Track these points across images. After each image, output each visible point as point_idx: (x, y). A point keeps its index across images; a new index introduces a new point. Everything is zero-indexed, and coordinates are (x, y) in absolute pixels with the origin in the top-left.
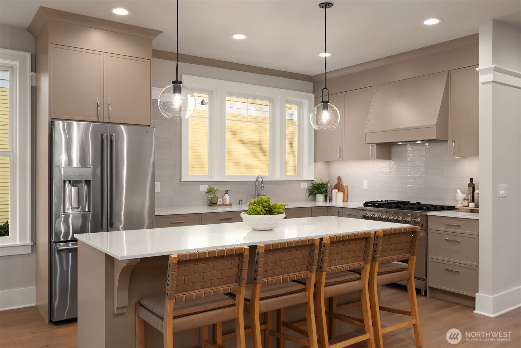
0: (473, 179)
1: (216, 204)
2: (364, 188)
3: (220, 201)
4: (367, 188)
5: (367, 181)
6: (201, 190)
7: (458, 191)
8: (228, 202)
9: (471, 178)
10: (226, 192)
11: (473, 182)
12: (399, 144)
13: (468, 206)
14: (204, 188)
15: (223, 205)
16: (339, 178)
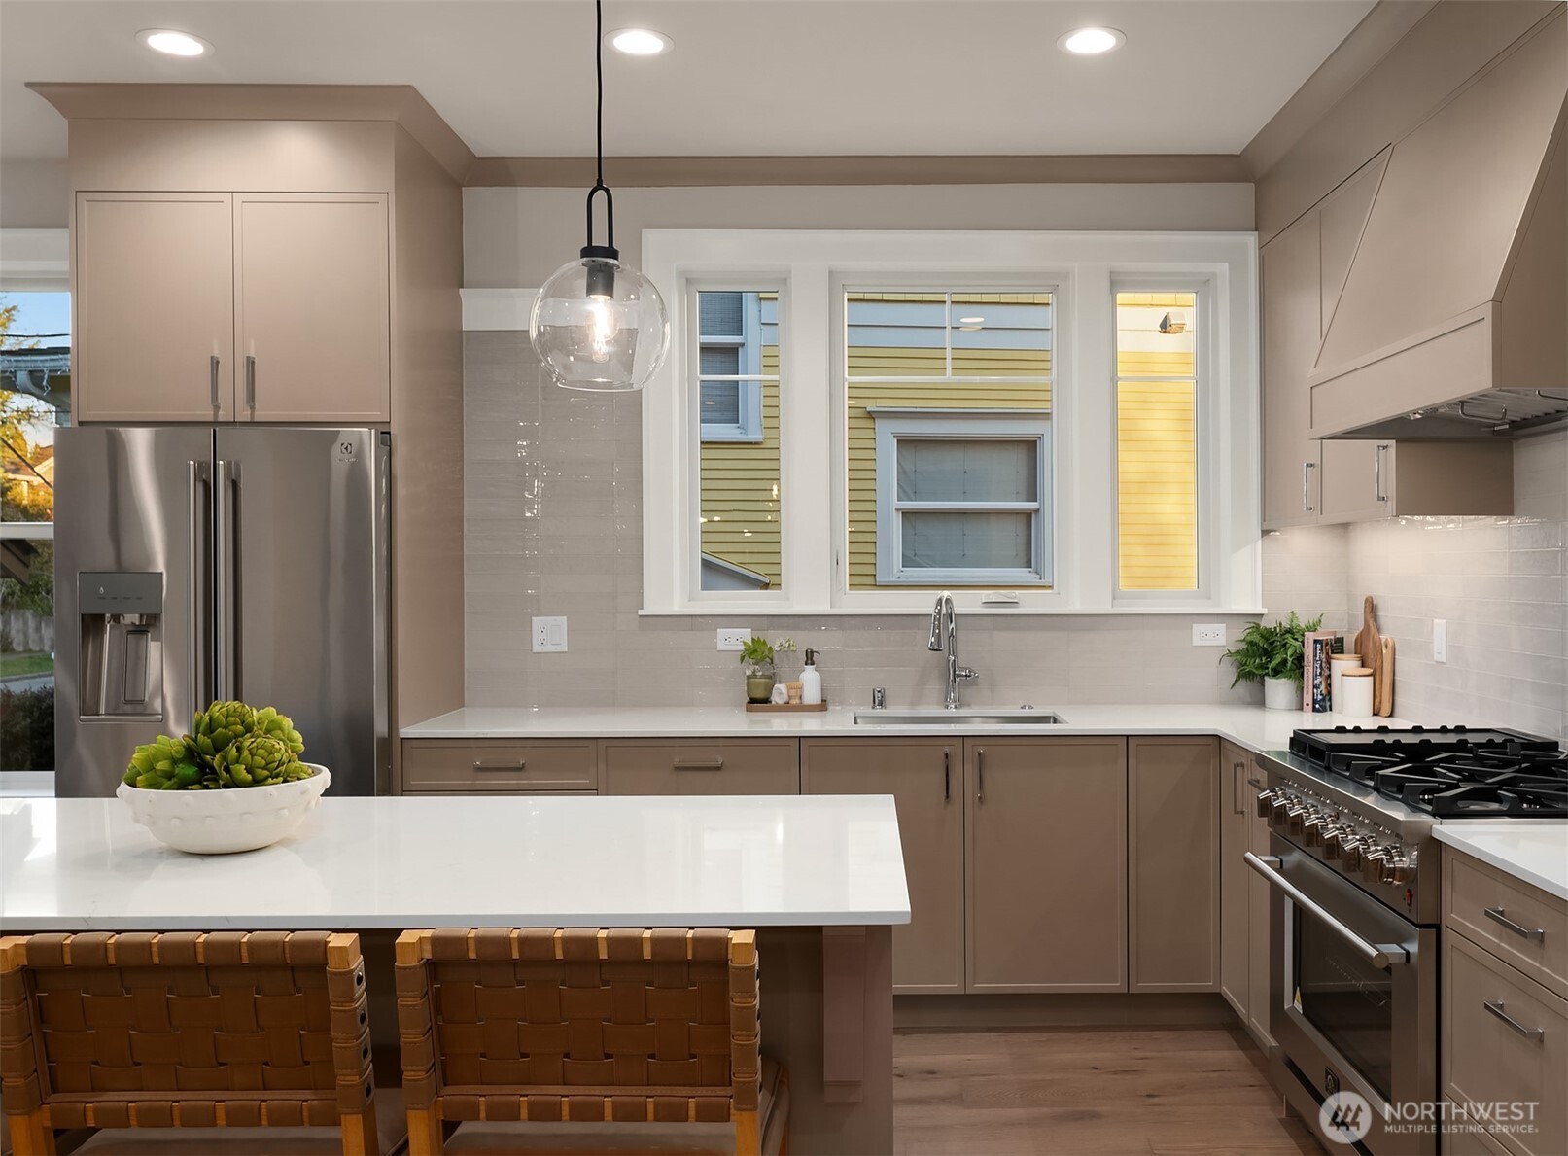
1: (766, 701)
2: (1436, 657)
3: (780, 693)
4: (1443, 657)
6: (721, 646)
8: (812, 695)
10: (810, 658)
14: (733, 640)
15: (793, 707)
16: (1371, 608)
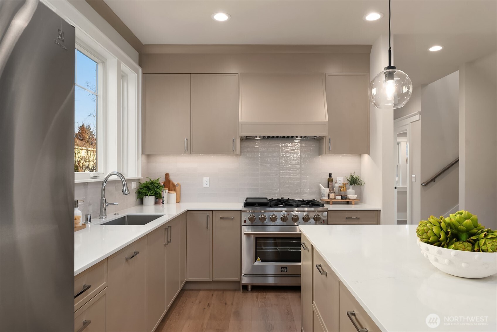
0: (331, 174)
2: (204, 186)
4: (208, 186)
5: (209, 178)
7: (320, 185)
9: (330, 174)
10: (76, 204)
11: (331, 177)
12: (256, 139)
13: (335, 199)
16: (167, 175)
